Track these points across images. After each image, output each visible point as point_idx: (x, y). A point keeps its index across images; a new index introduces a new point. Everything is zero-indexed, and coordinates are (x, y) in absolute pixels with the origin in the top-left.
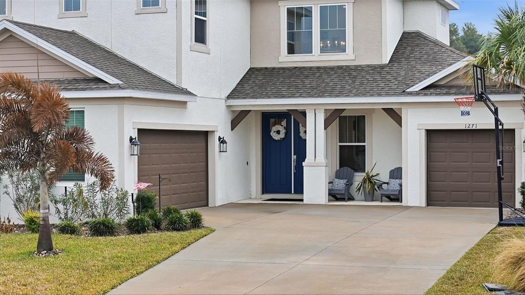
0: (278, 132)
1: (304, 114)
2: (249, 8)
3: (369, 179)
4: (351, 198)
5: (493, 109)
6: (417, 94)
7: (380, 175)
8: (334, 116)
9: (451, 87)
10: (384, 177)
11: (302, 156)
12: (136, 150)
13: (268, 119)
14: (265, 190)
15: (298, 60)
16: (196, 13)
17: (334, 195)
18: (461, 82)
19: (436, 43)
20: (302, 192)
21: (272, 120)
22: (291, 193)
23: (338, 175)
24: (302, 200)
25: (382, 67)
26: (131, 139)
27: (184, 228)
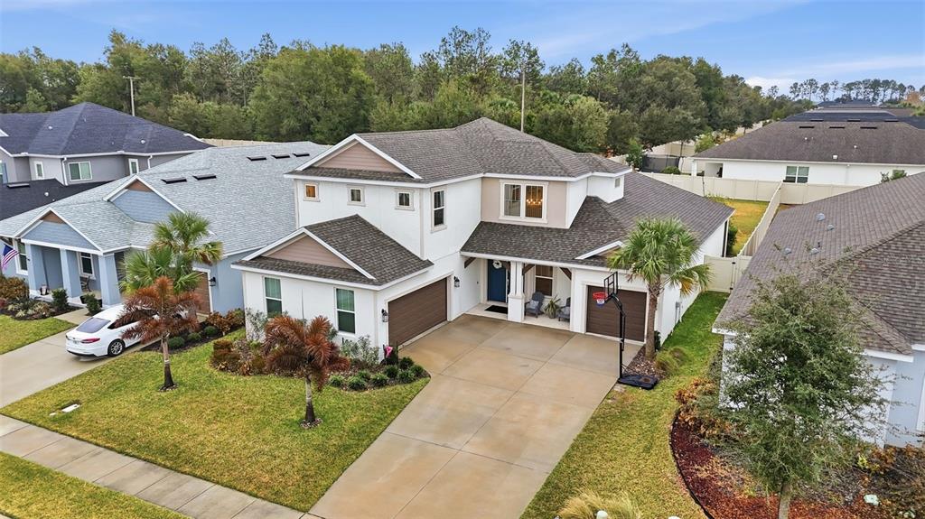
0: (498, 264)
3: (553, 303)
4: (540, 315)
6: (582, 262)
7: (560, 301)
8: (526, 268)
10: (562, 303)
11: (509, 292)
12: (386, 317)
14: (489, 298)
15: (511, 219)
16: (435, 207)
17: (528, 313)
21: (494, 263)
23: (534, 298)
24: (505, 311)
25: (565, 231)
26: (383, 311)
27: (410, 381)
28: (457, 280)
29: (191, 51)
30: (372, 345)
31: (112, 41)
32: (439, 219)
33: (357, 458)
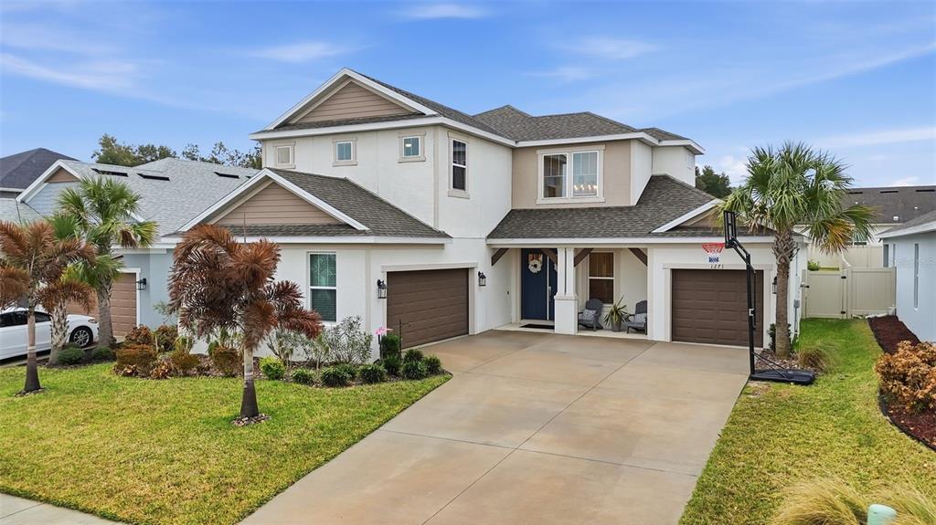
0: (535, 266)
1: (555, 251)
2: (510, 157)
3: (616, 311)
4: (600, 328)
5: (745, 255)
6: (663, 235)
7: (627, 307)
8: (581, 255)
9: (696, 228)
10: (631, 310)
11: (554, 291)
12: (384, 293)
13: (526, 254)
14: (524, 316)
15: (553, 202)
16: (454, 162)
17: (583, 325)
18: (709, 223)
19: (683, 186)
20: (553, 320)
21: (530, 256)
22: (546, 319)
23: (588, 306)
24: (552, 327)
25: (630, 208)
26: (379, 282)
27: (419, 376)
28: (482, 276)
29: (183, 153)
30: (362, 329)
31: (103, 144)
32: (459, 180)
33: (326, 461)
